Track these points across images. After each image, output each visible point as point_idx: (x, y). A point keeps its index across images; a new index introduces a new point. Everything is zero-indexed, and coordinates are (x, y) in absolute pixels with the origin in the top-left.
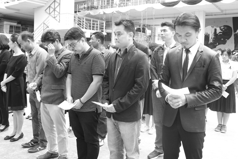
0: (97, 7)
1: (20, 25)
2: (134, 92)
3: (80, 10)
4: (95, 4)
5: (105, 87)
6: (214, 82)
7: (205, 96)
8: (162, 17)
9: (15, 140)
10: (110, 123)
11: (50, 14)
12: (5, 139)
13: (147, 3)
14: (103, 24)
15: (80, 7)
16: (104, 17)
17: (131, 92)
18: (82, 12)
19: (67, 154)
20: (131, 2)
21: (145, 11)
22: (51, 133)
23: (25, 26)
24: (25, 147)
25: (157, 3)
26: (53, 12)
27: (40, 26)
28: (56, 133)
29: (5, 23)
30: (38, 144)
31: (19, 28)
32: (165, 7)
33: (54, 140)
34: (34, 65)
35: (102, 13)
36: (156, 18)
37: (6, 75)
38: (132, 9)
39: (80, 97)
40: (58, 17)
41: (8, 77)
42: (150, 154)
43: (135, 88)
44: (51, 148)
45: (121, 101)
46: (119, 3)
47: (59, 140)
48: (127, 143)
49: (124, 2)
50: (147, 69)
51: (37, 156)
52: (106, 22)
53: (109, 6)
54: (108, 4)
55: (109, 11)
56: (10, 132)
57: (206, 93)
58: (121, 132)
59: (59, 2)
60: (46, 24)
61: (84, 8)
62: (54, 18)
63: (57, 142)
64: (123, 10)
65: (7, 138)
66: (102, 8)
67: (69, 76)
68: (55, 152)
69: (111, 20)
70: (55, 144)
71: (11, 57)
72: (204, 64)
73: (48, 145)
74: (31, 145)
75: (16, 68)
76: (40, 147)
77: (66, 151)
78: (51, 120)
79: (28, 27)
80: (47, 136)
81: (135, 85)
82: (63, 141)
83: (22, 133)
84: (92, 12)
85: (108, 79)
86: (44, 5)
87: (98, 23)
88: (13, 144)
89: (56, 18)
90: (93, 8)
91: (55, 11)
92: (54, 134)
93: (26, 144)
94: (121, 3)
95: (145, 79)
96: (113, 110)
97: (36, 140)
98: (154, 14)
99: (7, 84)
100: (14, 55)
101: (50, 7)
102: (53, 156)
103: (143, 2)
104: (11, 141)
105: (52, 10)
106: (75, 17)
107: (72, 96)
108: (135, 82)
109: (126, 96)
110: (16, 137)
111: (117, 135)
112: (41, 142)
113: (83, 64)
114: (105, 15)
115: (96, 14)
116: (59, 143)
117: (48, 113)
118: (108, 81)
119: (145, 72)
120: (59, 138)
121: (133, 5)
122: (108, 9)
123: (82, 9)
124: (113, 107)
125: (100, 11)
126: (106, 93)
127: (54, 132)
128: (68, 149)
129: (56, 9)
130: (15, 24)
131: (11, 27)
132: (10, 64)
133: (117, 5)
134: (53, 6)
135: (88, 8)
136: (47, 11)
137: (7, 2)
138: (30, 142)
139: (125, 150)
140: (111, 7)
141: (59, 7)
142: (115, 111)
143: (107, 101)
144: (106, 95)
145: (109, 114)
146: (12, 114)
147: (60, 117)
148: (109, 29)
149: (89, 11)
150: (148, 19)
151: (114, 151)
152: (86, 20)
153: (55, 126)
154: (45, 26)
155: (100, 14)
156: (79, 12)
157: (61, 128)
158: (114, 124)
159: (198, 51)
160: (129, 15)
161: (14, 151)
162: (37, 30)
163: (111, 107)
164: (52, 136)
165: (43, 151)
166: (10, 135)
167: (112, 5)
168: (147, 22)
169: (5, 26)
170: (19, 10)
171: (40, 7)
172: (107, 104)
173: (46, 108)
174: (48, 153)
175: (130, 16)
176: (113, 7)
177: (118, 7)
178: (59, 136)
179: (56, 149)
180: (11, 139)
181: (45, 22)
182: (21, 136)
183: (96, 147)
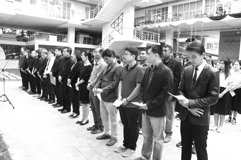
0: (154, 21)
1: (91, 37)
2: (161, 96)
3: (139, 24)
4: (152, 19)
5: (142, 91)
6: (212, 91)
7: (203, 101)
8: (210, 29)
9: (83, 124)
10: (144, 117)
11: (114, 28)
12: (77, 123)
13: (196, 18)
14: (158, 36)
15: (139, 22)
16: (159, 30)
17: (159, 96)
18: (141, 26)
19: (117, 136)
20: (182, 17)
21: (194, 25)
22: (107, 121)
23: (95, 38)
24: (88, 130)
25: (205, 17)
26: (117, 27)
27: (107, 38)
28: (110, 121)
29: (81, 35)
30: (98, 128)
31: (91, 39)
32: (212, 20)
33: (109, 126)
34: (97, 71)
35: (157, 27)
36: (204, 31)
37: (79, 79)
38: (183, 23)
39: (126, 97)
40: (121, 30)
41: (80, 80)
42: (179, 143)
43: (162, 93)
44: (107, 132)
45: (152, 102)
46: (172, 18)
47: (112, 126)
48: (155, 131)
49: (176, 17)
50: (171, 80)
51: (97, 136)
52: (160, 34)
53: (163, 21)
54: (163, 19)
55: (163, 25)
56: (80, 118)
57: (205, 99)
58: (152, 124)
59: (122, 19)
60: (112, 36)
61: (143, 22)
62: (118, 31)
63: (110, 128)
64: (176, 23)
65: (78, 122)
66: (157, 23)
67: (121, 82)
68: (108, 135)
69: (165, 32)
70: (109, 129)
71: (83, 66)
72: (207, 78)
73: (104, 129)
74: (93, 129)
75: (85, 74)
76: (99, 130)
77: (116, 135)
78: (107, 112)
79: (97, 38)
80: (104, 123)
81: (163, 92)
82: (114, 127)
83: (88, 120)
84: (149, 26)
85: (144, 86)
86: (110, 21)
87: (154, 36)
88: (81, 127)
89: (119, 31)
90: (150, 23)
91: (119, 26)
92: (109, 122)
93: (90, 128)
94: (174, 18)
95: (169, 87)
96: (146, 108)
97: (97, 126)
98: (202, 27)
99: (79, 85)
100: (85, 65)
101: (114, 22)
102: (107, 137)
103: (193, 17)
104: (80, 125)
105: (116, 25)
106: (134, 30)
107: (122, 96)
108: (162, 90)
109: (156, 99)
110: (84, 122)
111: (148, 126)
112: (99, 127)
113: (130, 74)
114: (159, 28)
115: (152, 27)
116: (112, 128)
117: (105, 107)
118: (144, 87)
119: (169, 83)
120: (112, 124)
121: (184, 19)
122: (163, 23)
123: (141, 23)
124: (146, 106)
125: (156, 25)
126: (142, 95)
127: (109, 121)
128: (118, 133)
129: (119, 24)
130: (88, 36)
131: (85, 38)
132: (82, 72)
133: (170, 20)
134: (117, 22)
135: (146, 23)
136: (112, 26)
137: (83, 20)
138: (93, 127)
139: (154, 138)
140: (165, 22)
141: (122, 22)
142: (147, 109)
143: (142, 101)
144: (142, 97)
145: (144, 111)
146: (82, 106)
147: (113, 110)
148: (163, 40)
149: (147, 25)
150: (197, 31)
151: (146, 137)
152: (144, 33)
153: (109, 116)
154: (110, 37)
155: (156, 27)
156: (138, 25)
157: (113, 118)
158: (147, 118)
159: (204, 69)
160: (180, 27)
161: (82, 131)
162: (104, 41)
163: (145, 106)
164: (107, 123)
165: (101, 133)
166: (80, 121)
167: (166, 20)
168: (196, 34)
169: (80, 37)
170: (91, 25)
171: (107, 23)
172: (142, 103)
173: (104, 104)
174: (104, 135)
175: (181, 29)
176: (166, 22)
177: (170, 21)
178: (112, 123)
179: (110, 133)
180: (81, 123)
181: (111, 35)
182: (87, 122)
183: (136, 133)
